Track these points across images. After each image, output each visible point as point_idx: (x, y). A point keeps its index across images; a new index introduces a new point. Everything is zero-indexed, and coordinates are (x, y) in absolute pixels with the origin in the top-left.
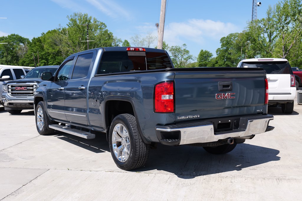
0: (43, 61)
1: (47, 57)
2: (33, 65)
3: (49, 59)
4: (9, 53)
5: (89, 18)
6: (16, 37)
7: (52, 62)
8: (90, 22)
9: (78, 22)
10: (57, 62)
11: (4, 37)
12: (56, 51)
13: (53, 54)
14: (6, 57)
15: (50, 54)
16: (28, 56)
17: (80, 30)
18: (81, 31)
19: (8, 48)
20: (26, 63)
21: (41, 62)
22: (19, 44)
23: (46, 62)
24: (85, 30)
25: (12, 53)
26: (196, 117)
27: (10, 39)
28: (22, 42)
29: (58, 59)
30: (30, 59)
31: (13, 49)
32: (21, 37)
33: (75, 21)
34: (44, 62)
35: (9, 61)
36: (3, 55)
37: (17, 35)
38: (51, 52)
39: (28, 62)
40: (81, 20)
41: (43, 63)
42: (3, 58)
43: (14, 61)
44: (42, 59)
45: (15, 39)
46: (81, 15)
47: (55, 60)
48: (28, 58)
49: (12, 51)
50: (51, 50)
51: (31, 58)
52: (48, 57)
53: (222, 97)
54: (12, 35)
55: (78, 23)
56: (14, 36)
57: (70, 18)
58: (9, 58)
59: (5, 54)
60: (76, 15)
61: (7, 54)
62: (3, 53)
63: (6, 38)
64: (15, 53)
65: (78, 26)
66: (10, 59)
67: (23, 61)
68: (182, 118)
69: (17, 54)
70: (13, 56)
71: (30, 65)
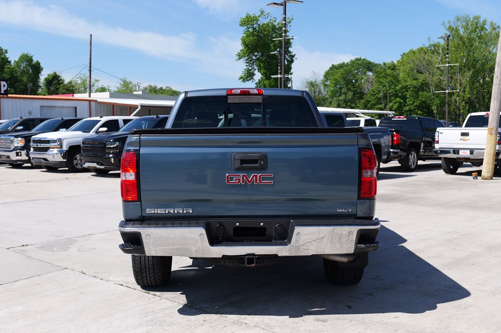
0: (398, 99)
1: (404, 93)
2: (382, 106)
3: (408, 96)
4: (350, 88)
5: (481, 23)
6: (362, 62)
7: (412, 101)
8: (483, 28)
9: (462, 32)
10: (420, 100)
11: (343, 64)
12: (419, 84)
13: (415, 87)
14: (345, 94)
15: (410, 88)
16: (374, 92)
17: (465, 44)
18: (467, 47)
19: (349, 80)
20: (371, 103)
21: (394, 101)
22: (365, 73)
23: (402, 101)
24: (473, 45)
25: (354, 88)
26: (185, 212)
27: (353, 66)
28: (370, 70)
29: (422, 95)
30: (377, 97)
31: (356, 81)
32: (369, 61)
33: (457, 30)
34: (398, 102)
35: (349, 100)
36: (340, 92)
37: (364, 59)
38: (410, 85)
39: (374, 102)
40: (466, 28)
41: (398, 104)
42: (340, 95)
43: (357, 99)
44: (396, 96)
45: (360, 65)
46: (468, 19)
47: (418, 97)
48: (375, 95)
49: (354, 86)
50: (410, 82)
51: (379, 96)
52: (406, 93)
53: (239, 182)
54: (357, 60)
55: (462, 34)
56: (359, 60)
57: (448, 26)
58: (350, 95)
59: (344, 90)
60: (458, 19)
61: (347, 89)
62: (341, 88)
63: (347, 65)
64: (359, 87)
65: (461, 38)
66: (350, 97)
67: (366, 101)
68: (156, 212)
69: (361, 89)
70: (355, 93)
71: (376, 107)
